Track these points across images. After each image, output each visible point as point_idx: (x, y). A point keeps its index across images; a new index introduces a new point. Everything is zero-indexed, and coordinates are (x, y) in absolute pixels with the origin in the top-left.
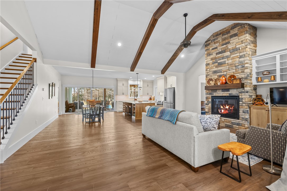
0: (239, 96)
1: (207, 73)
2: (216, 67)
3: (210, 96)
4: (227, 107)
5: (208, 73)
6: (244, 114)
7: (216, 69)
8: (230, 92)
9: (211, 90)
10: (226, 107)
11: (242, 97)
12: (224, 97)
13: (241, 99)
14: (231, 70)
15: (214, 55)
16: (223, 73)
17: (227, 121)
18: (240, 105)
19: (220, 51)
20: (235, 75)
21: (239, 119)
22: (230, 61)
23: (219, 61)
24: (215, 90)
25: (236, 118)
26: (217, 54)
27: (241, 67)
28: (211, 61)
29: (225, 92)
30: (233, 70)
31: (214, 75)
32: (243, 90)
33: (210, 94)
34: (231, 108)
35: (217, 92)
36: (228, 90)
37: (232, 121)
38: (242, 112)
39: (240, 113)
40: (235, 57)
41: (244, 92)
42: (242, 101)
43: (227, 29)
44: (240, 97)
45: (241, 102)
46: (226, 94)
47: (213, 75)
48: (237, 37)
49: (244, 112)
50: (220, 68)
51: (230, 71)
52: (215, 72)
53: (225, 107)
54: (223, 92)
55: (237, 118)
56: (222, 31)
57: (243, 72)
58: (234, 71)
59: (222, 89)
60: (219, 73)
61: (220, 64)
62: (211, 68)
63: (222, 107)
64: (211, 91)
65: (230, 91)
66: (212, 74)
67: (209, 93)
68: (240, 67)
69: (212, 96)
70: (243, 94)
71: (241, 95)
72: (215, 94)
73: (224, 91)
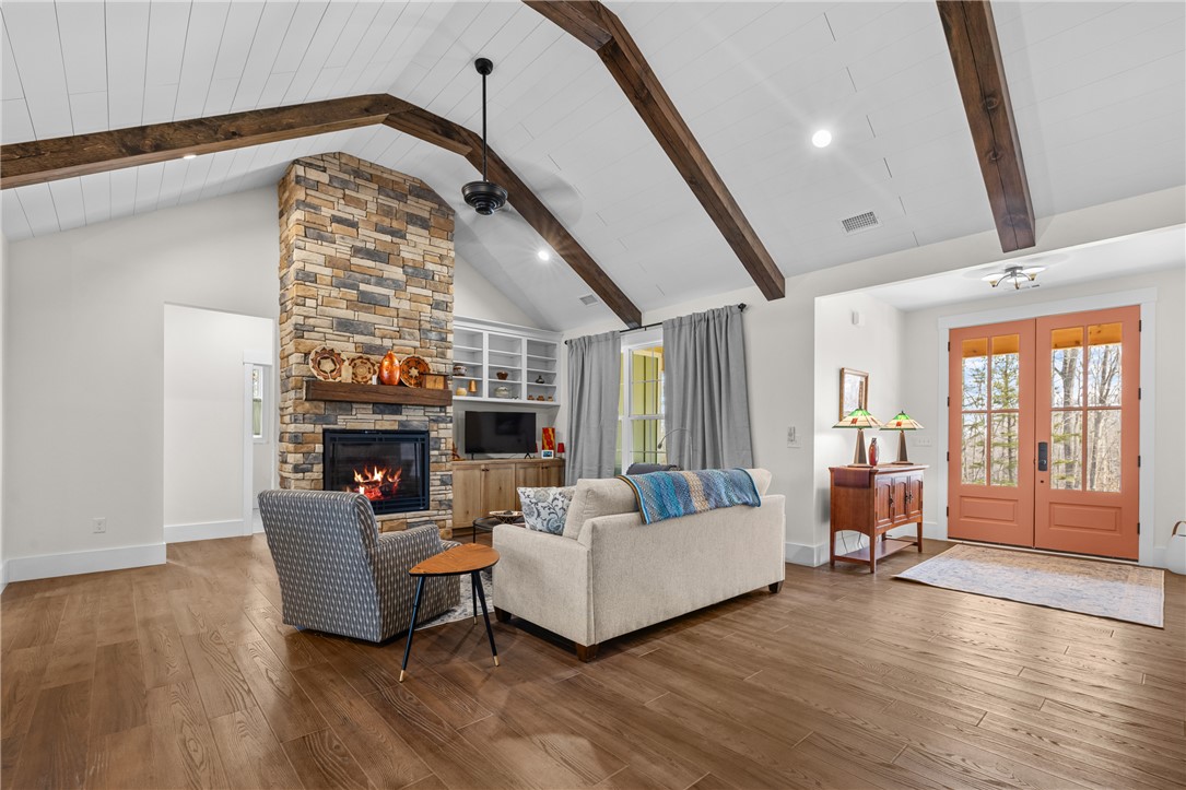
0: (428, 432)
1: (306, 317)
2: (351, 305)
3: (319, 429)
4: (378, 476)
5: (311, 321)
6: (443, 487)
7: (349, 314)
8: (404, 418)
9: (325, 401)
10: (373, 475)
11: (440, 436)
12: (380, 436)
13: (436, 442)
14: (407, 337)
15: (341, 250)
16: (378, 342)
17: (395, 524)
18: (432, 459)
19: (370, 246)
20: (426, 359)
21: (428, 509)
22: (405, 305)
23: (363, 287)
24: (344, 405)
25: (419, 505)
26: (356, 251)
27: (437, 338)
28: (328, 271)
29: (386, 417)
30: (415, 339)
31: (339, 338)
32: (441, 411)
33: (318, 419)
34: (393, 478)
35: (354, 413)
36: (395, 408)
37: (409, 521)
38: (438, 483)
39: (431, 488)
40: (421, 299)
41: (443, 421)
42: (439, 449)
43: (397, 179)
44: (433, 434)
45: (436, 452)
46: (388, 422)
47: (335, 337)
48: (425, 233)
49: (444, 483)
50: (364, 317)
51: (404, 339)
52: (345, 326)
53: (370, 476)
54: (380, 417)
55: (424, 505)
56: (379, 173)
57: (443, 356)
58: (417, 344)
59: (374, 404)
60: (362, 334)
61: (368, 302)
62: (327, 302)
63: (358, 478)
64: (322, 405)
65: (405, 412)
66: (331, 331)
67: (316, 414)
68: (433, 335)
69: (325, 431)
70: (442, 425)
71: (435, 428)
72: (344, 422)
73: (382, 413)
